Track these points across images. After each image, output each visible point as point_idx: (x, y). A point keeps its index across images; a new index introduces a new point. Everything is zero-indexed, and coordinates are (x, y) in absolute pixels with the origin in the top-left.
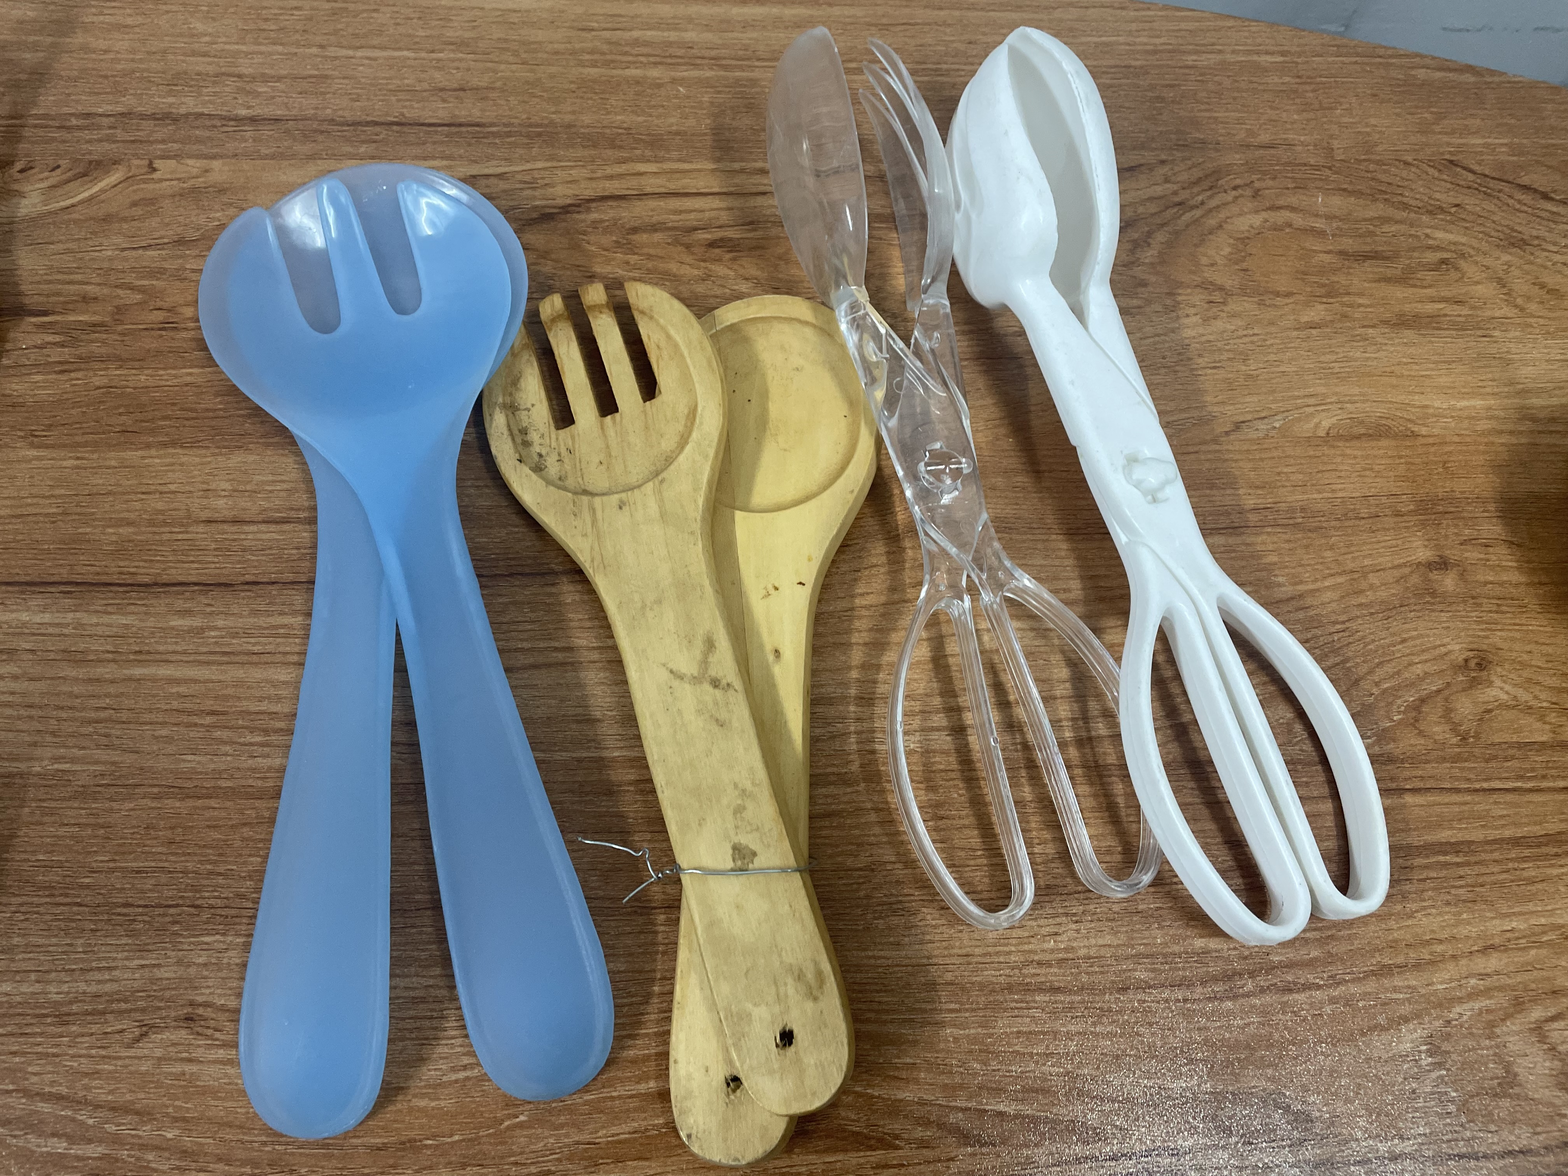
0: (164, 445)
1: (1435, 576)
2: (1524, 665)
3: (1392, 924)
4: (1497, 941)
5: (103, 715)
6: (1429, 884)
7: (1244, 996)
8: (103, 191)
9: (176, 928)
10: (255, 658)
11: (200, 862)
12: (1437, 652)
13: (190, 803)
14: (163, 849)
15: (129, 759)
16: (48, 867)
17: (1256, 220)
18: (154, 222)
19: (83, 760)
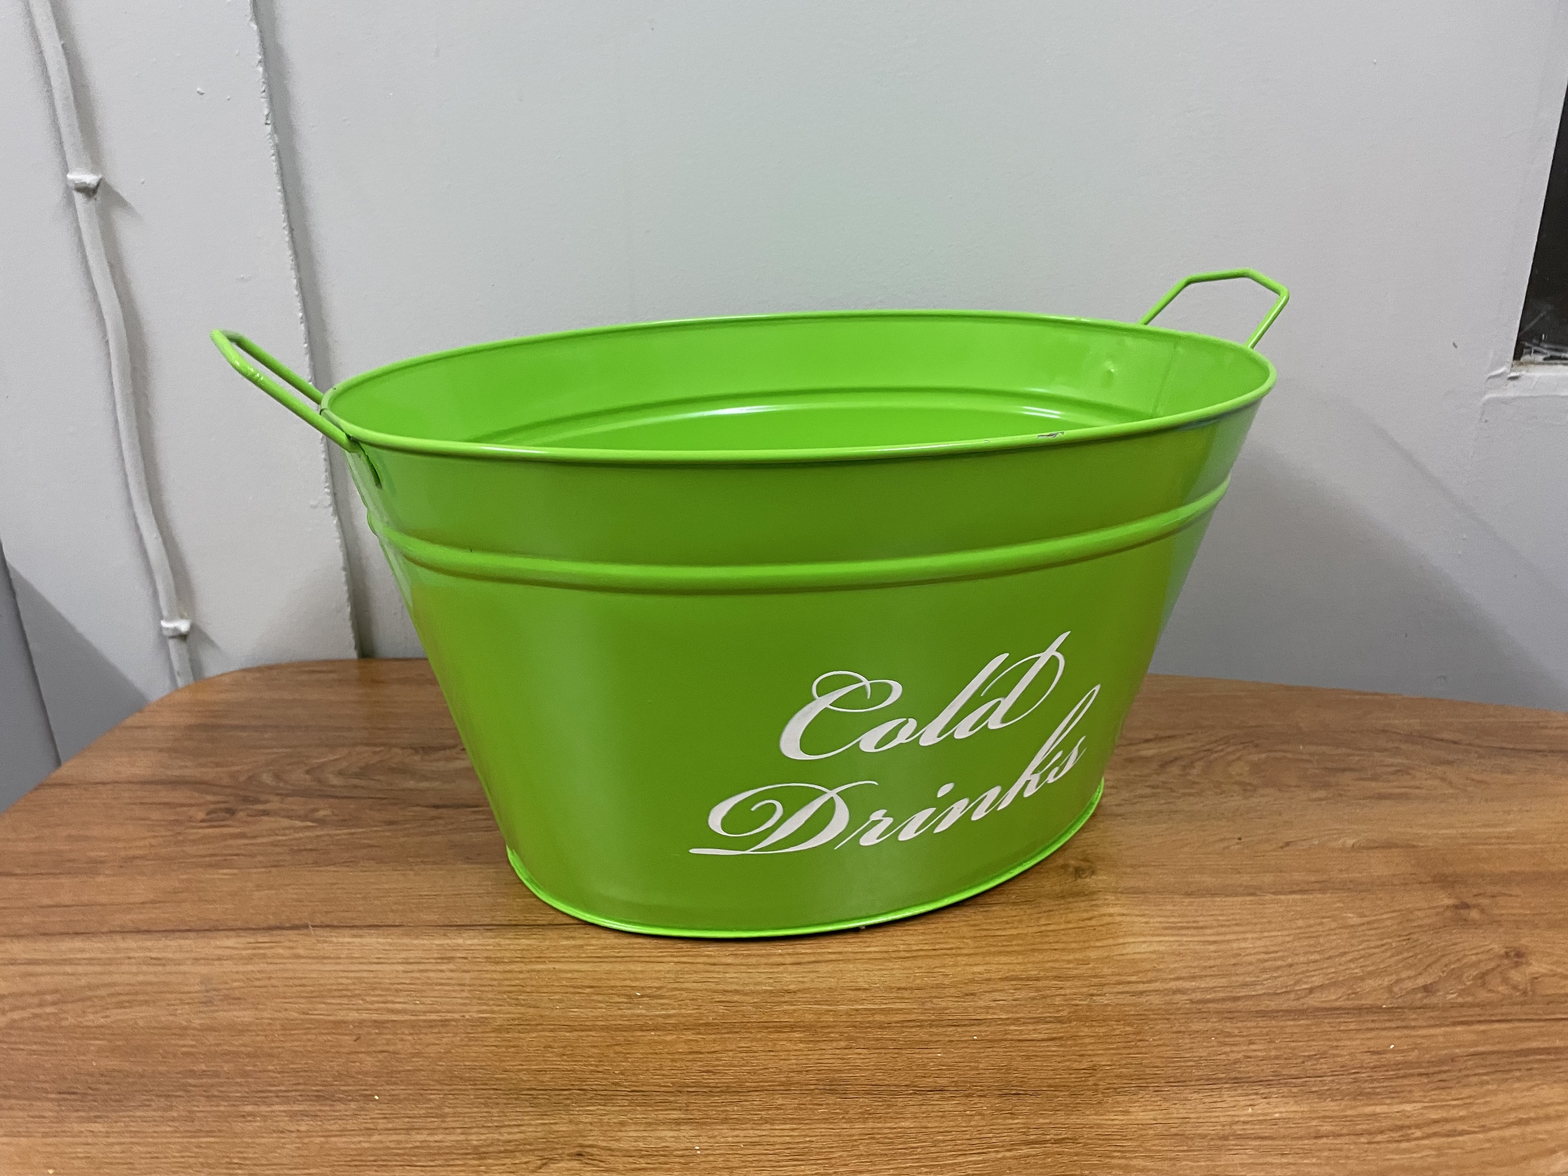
2: (1550, 954)
5: (514, 989)
7: (1417, 1139)
9: (568, 1102)
11: (585, 1065)
12: (1482, 949)
13: (576, 1034)
14: (559, 1059)
15: (531, 1010)
16: (472, 1069)
19: (499, 1012)
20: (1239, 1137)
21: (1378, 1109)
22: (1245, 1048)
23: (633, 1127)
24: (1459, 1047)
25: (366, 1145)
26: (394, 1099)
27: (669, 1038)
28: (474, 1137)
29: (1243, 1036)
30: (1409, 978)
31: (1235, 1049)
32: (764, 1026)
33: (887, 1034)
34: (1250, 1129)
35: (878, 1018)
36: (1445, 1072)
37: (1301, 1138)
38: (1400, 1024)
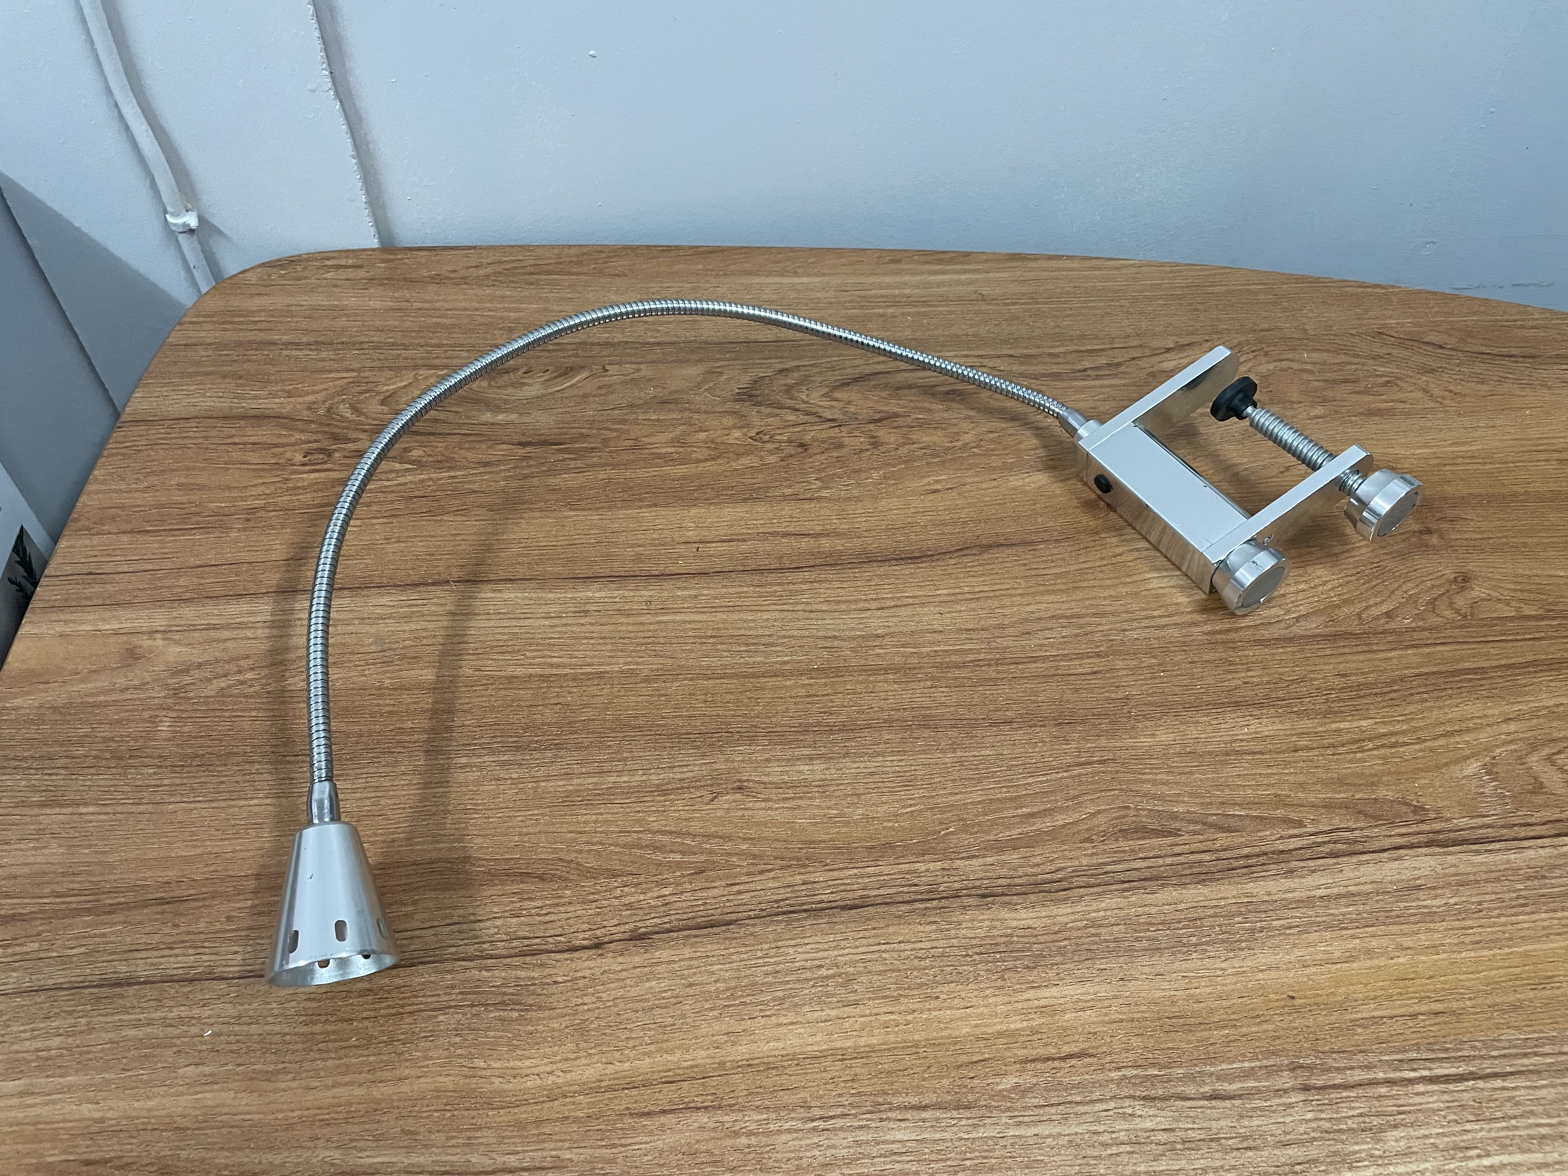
0: (650, 506)
1: (1425, 537)
2: (1490, 579)
3: (1446, 710)
4: (1511, 716)
5: (648, 640)
6: (1463, 690)
7: (1369, 750)
8: (579, 382)
9: (720, 743)
10: (731, 609)
12: (1436, 575)
13: (711, 682)
14: (702, 705)
15: (670, 662)
17: (1271, 366)
18: (613, 397)
19: (642, 663)
20: (1237, 753)
21: (1342, 725)
22: (1243, 675)
23: (777, 763)
24: (1407, 668)
25: (570, 788)
26: (580, 747)
27: (788, 683)
28: (653, 777)
29: (1242, 664)
30: (1376, 604)
31: (1236, 676)
32: (863, 669)
33: (964, 673)
34: (1246, 746)
35: (954, 658)
36: (1395, 691)
37: (1283, 752)
38: (1365, 648)
